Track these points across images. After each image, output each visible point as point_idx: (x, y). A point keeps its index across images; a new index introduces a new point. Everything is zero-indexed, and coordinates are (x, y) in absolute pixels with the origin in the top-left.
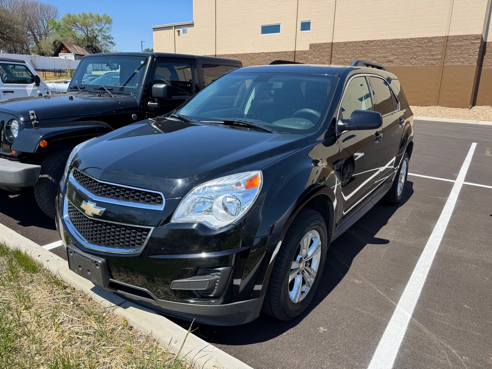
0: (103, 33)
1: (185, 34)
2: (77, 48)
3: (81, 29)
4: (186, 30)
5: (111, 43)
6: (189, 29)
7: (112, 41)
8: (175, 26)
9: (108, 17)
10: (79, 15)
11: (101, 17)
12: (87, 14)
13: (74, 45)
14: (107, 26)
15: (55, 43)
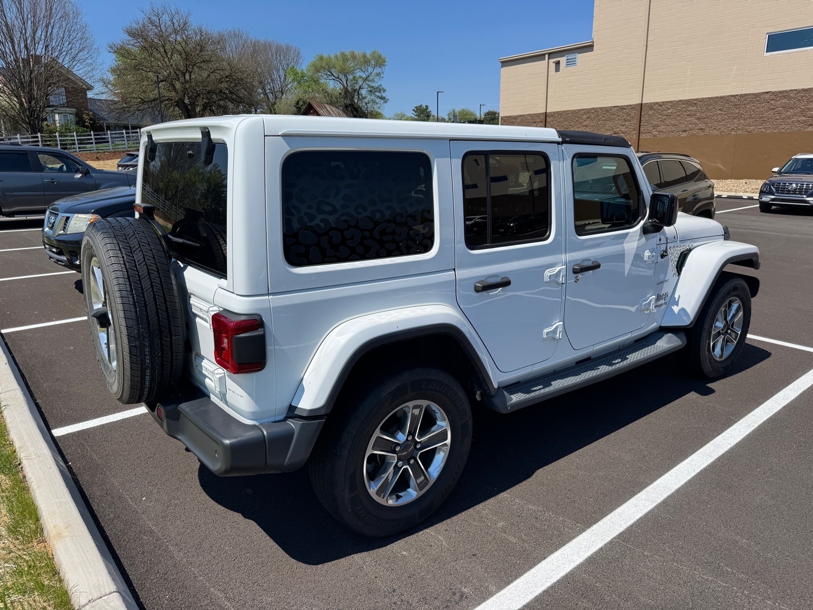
0: (370, 83)
1: (572, 68)
2: (331, 109)
3: (338, 78)
4: (575, 58)
5: (382, 98)
6: (580, 57)
8: (549, 54)
9: (380, 57)
10: (336, 57)
11: (368, 56)
12: (347, 53)
13: (326, 105)
14: (378, 70)
15: (298, 103)
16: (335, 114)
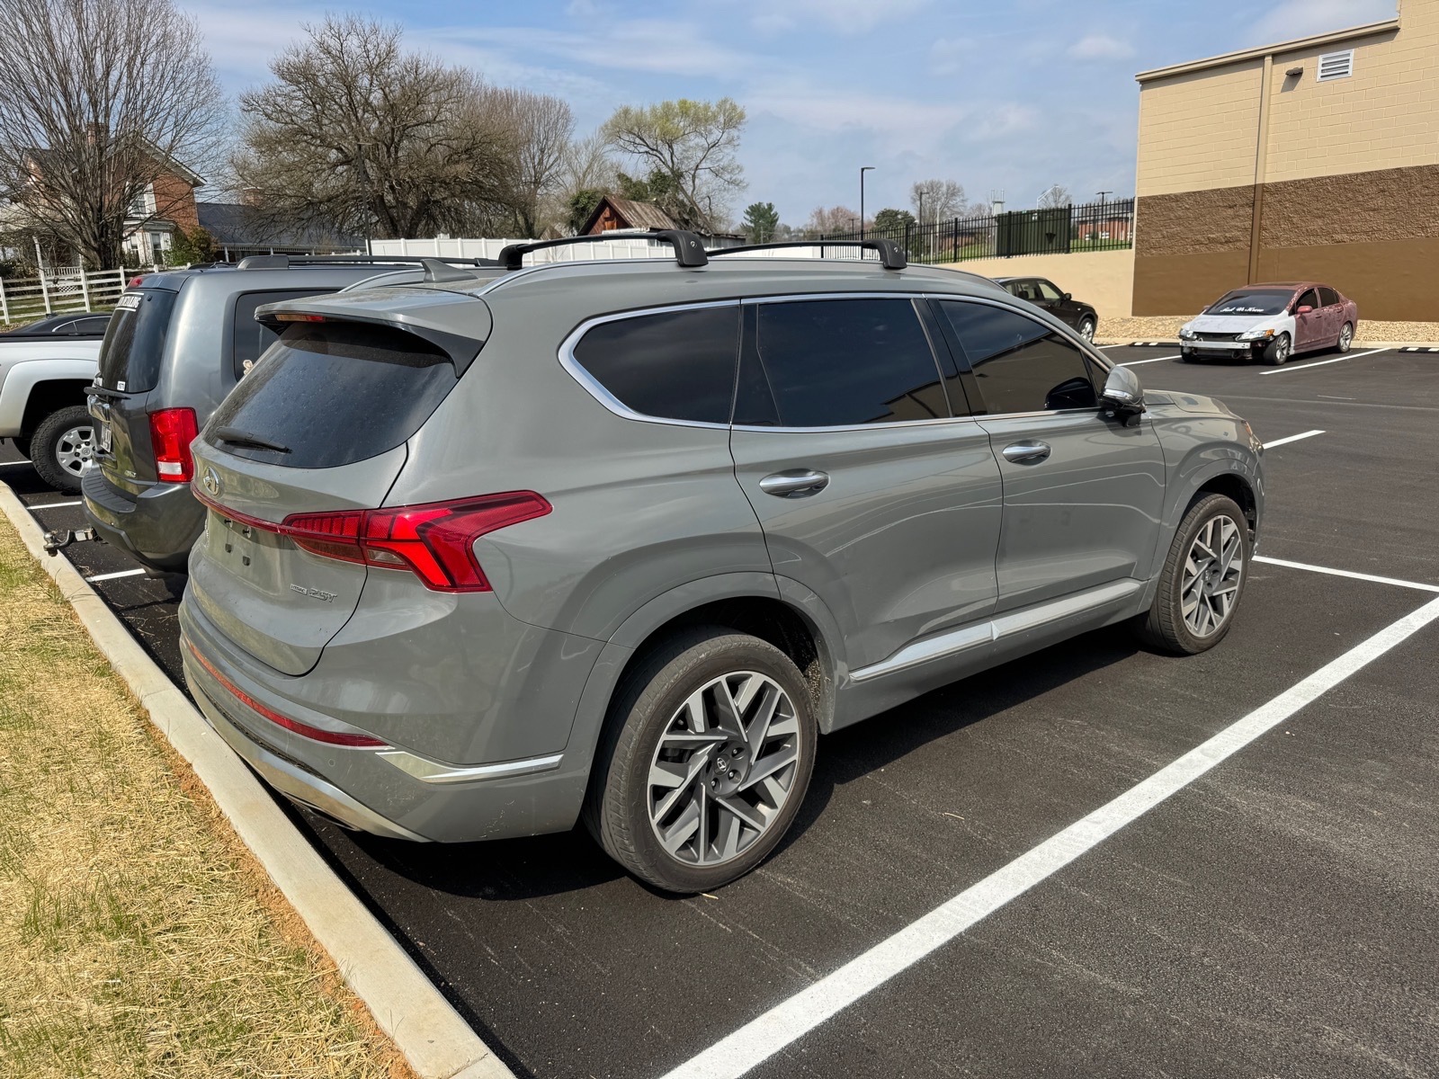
3: (657, 150)
4: (1346, 61)
5: (734, 182)
7: (740, 177)
8: (1274, 55)
9: (734, 108)
10: (654, 110)
11: (713, 108)
12: (675, 103)
13: (634, 203)
14: (731, 133)
15: (577, 202)
16: (651, 219)
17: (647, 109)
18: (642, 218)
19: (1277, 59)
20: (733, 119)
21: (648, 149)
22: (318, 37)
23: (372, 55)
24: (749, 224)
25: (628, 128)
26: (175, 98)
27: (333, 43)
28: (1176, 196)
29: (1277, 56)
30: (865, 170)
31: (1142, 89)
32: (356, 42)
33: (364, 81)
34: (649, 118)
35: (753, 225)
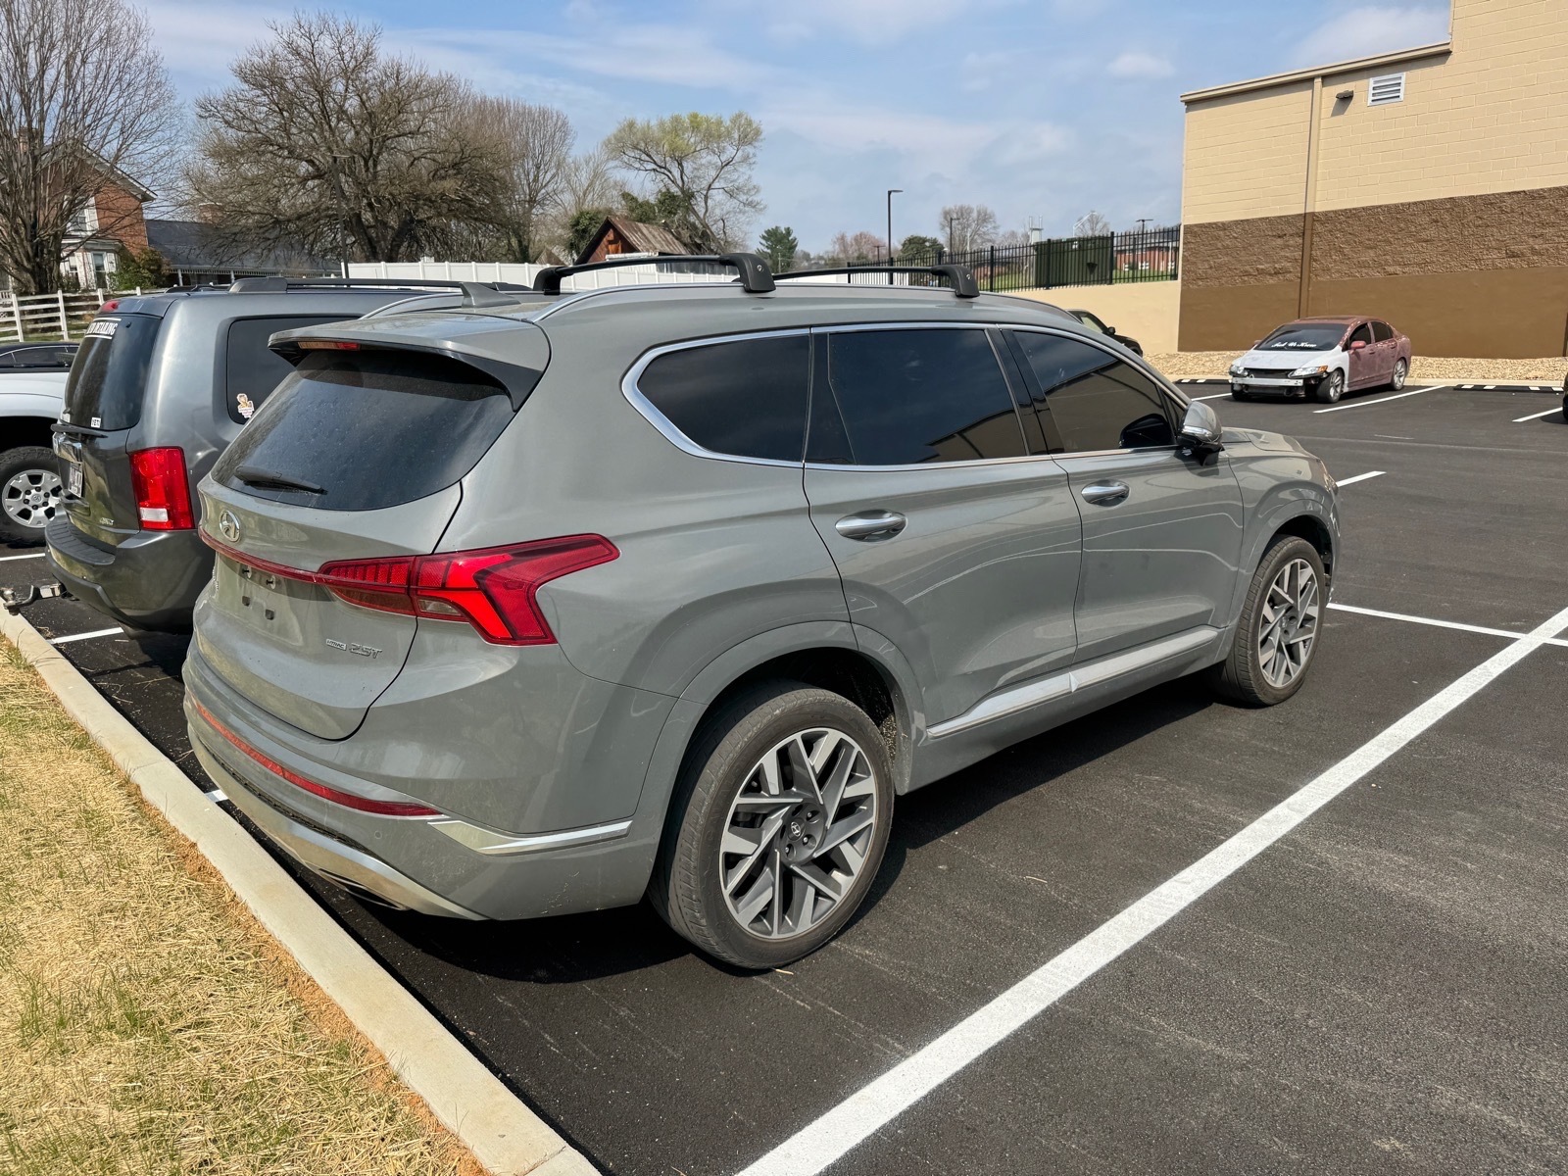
1: (1388, 107)
2: (650, 232)
4: (1398, 84)
5: (750, 204)
6: (1413, 80)
7: (756, 198)
8: (1324, 77)
9: (749, 123)
10: (662, 124)
11: (726, 123)
13: (640, 225)
14: (746, 151)
15: (577, 223)
16: (659, 242)
17: (654, 123)
18: (649, 241)
19: (1327, 80)
20: (748, 135)
21: (655, 167)
22: (285, 37)
23: (347, 57)
24: (766, 250)
25: (633, 144)
26: (121, 101)
27: (303, 44)
28: (1223, 224)
29: (1328, 78)
30: (892, 194)
31: (1188, 110)
32: (329, 43)
33: (339, 86)
34: (657, 134)
35: (769, 251)
